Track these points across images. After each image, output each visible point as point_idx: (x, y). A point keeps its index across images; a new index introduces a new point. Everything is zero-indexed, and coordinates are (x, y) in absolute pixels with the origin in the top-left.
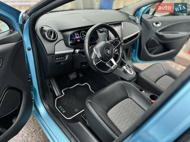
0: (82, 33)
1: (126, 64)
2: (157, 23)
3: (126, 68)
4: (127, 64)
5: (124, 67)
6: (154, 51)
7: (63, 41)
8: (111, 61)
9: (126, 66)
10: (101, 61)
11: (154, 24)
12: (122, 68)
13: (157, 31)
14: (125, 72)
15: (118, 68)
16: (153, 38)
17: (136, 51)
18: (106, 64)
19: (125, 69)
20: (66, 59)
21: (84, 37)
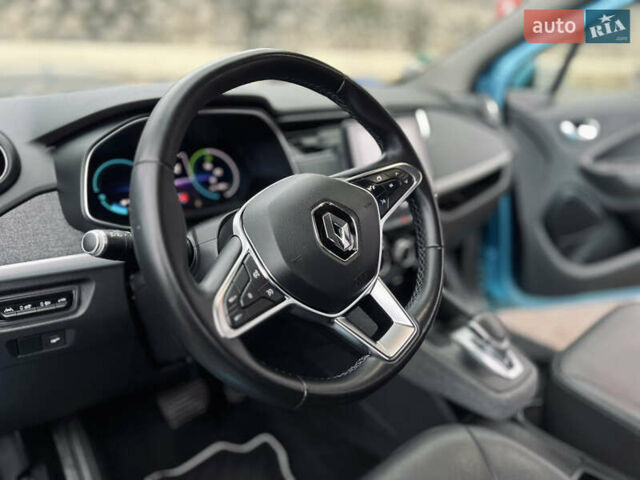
0: (201, 161)
1: (470, 318)
2: (577, 124)
3: (475, 342)
4: (478, 317)
5: (463, 337)
6: (585, 250)
7: (55, 194)
8: (369, 298)
9: (473, 330)
10: (289, 300)
11: (567, 128)
12: (448, 341)
13: (586, 160)
14: (470, 363)
15: (426, 346)
16: (568, 193)
17: (498, 256)
18: (331, 321)
19: (471, 346)
20: (81, 312)
21: (213, 180)
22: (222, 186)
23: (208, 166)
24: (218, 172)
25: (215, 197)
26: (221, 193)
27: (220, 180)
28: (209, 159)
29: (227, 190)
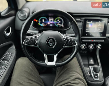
21: (58, 23)
22: (59, 24)
23: (58, 20)
24: (60, 22)
25: (58, 26)
26: (59, 26)
27: (60, 23)
28: (59, 19)
29: (60, 25)
